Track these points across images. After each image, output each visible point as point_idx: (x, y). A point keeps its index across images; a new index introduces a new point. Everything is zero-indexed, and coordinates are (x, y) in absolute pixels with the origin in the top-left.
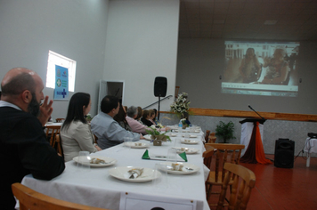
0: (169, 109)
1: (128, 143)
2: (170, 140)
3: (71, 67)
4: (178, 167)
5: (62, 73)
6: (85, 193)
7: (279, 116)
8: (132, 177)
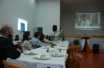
0: (58, 36)
1: (43, 47)
2: (57, 46)
3: (26, 23)
4: (57, 54)
5: (23, 25)
6: (26, 63)
7: (94, 37)
8: (41, 57)
